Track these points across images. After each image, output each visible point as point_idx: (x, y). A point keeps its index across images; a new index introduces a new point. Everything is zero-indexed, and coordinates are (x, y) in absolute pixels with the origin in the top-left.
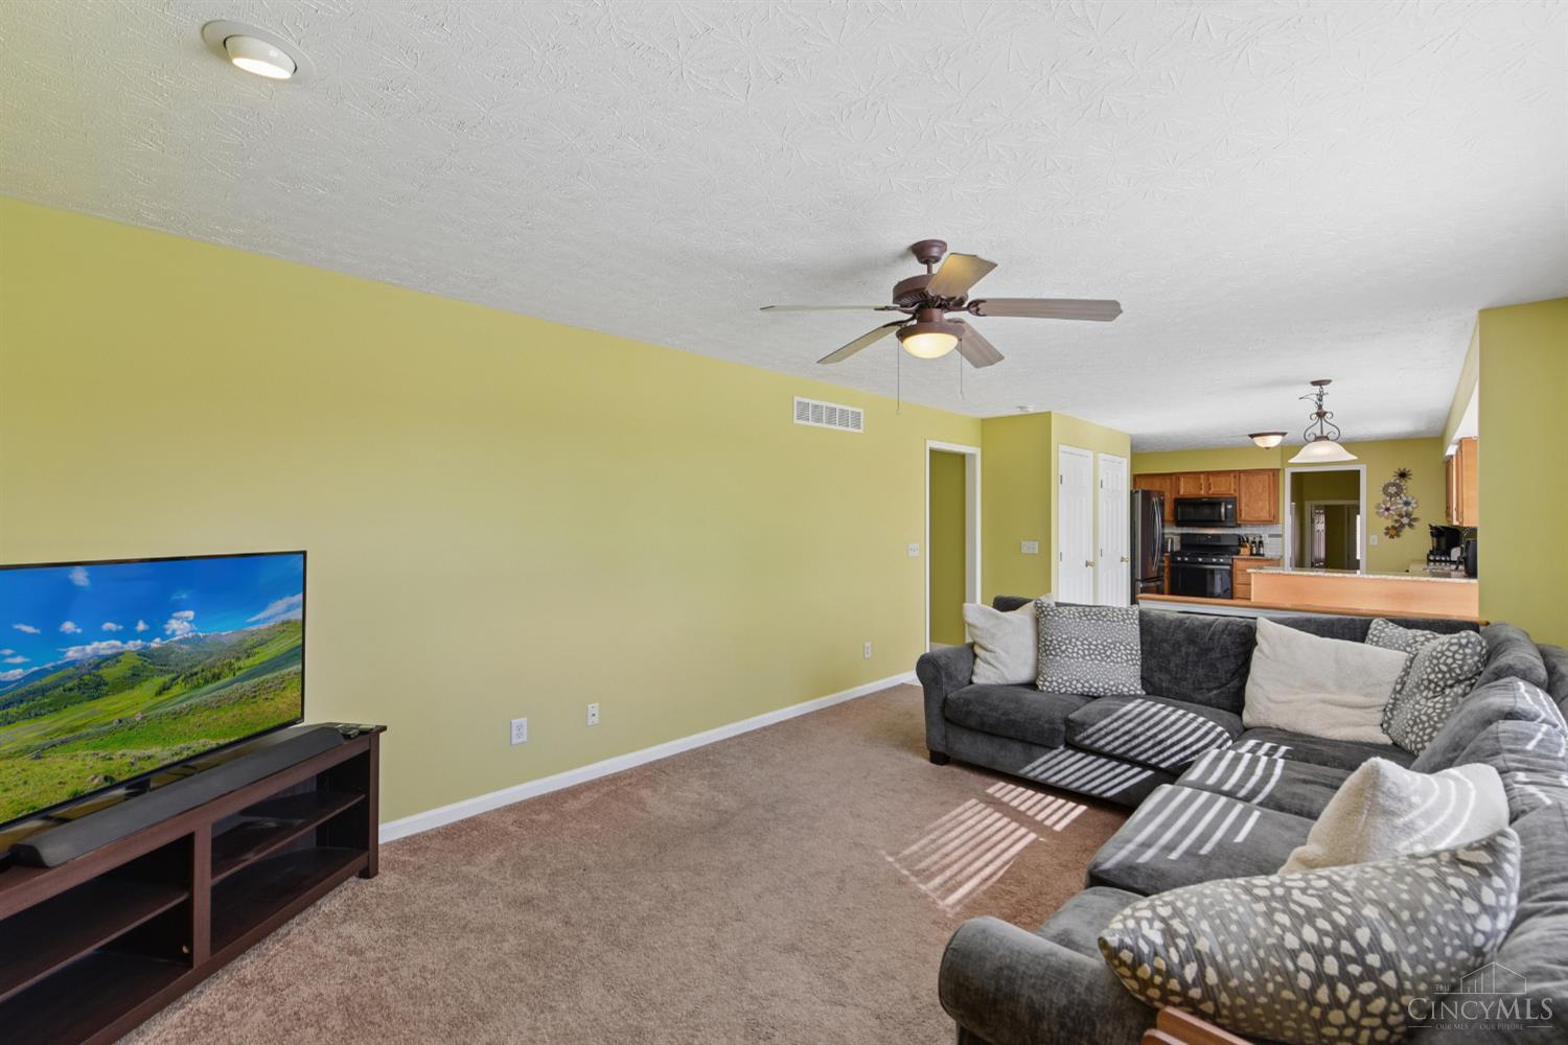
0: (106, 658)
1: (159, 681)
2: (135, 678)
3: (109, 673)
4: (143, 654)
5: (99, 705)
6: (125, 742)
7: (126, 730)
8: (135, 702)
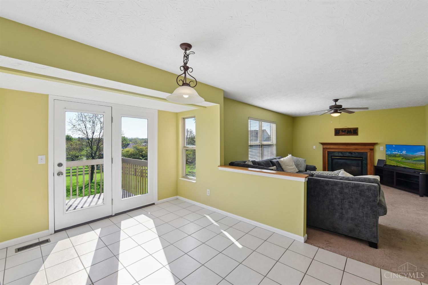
0: (397, 154)
1: (402, 158)
2: (399, 157)
3: (397, 155)
4: (400, 154)
5: (396, 158)
6: (398, 163)
7: (398, 161)
8: (399, 159)
